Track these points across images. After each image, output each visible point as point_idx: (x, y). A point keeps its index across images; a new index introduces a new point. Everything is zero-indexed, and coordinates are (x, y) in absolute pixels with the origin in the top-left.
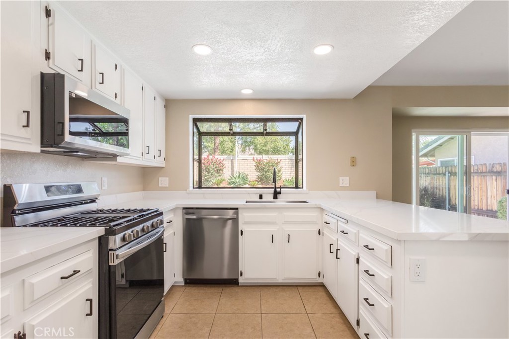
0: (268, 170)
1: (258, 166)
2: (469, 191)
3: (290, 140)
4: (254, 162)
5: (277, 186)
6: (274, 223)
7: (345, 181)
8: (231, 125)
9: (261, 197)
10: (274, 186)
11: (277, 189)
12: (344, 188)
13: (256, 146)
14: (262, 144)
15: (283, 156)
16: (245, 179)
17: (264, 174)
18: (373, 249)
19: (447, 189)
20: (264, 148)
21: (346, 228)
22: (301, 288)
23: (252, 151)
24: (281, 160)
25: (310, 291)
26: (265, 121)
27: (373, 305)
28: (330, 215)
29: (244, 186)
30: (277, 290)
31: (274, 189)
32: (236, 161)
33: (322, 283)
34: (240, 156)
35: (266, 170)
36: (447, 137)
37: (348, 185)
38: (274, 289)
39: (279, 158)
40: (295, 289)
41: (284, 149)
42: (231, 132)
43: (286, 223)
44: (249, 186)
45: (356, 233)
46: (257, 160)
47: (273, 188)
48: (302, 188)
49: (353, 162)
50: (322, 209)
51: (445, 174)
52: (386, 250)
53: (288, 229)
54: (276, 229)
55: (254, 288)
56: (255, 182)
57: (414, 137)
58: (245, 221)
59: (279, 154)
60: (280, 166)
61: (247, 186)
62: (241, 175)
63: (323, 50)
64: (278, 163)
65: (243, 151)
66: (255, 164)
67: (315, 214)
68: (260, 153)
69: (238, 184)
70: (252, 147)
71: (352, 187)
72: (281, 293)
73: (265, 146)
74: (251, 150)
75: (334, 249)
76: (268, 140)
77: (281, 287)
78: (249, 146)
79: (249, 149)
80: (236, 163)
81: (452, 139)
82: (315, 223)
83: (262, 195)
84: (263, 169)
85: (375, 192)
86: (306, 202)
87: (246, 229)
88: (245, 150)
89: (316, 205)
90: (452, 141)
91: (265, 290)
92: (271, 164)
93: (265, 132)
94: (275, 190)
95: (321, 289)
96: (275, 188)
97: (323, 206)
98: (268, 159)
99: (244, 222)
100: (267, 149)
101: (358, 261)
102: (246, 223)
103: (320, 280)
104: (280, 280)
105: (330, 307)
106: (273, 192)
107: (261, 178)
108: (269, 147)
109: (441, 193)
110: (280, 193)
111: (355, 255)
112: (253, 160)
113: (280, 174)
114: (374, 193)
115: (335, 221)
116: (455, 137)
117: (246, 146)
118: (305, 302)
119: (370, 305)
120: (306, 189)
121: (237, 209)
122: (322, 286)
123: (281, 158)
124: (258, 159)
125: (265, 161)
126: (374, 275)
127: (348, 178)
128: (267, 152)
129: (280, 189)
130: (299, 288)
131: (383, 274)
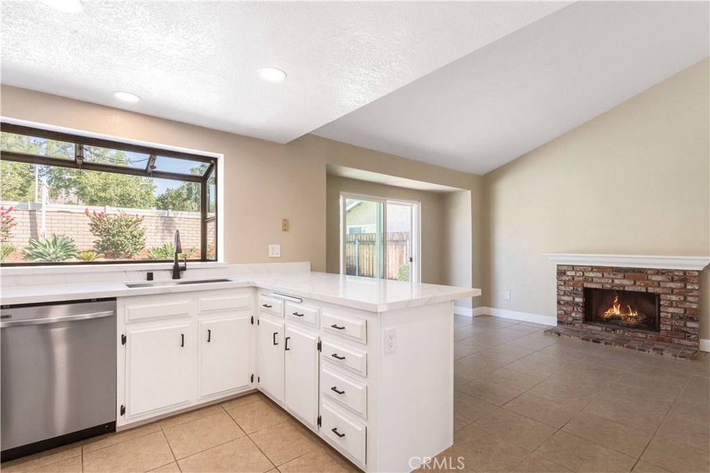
0: (119, 232)
1: (96, 225)
2: (385, 260)
3: (153, 185)
4: (88, 218)
5: (179, 258)
6: (185, 316)
7: (275, 250)
8: (81, 148)
9: (150, 277)
10: (174, 259)
11: (179, 263)
12: (274, 259)
13: (82, 189)
14: (98, 188)
15: (139, 210)
16: (67, 247)
17: (109, 240)
18: (344, 328)
19: (357, 259)
20: (103, 194)
21: (300, 308)
22: (227, 404)
23: (74, 198)
24: (143, 217)
25: (241, 404)
26: (154, 152)
27: (343, 392)
28: (272, 294)
29: (67, 261)
30: (191, 418)
31: (173, 264)
32: (44, 213)
33: (256, 389)
34: (49, 205)
35: (115, 232)
36: (356, 202)
37: (279, 255)
38: (186, 419)
39: (139, 214)
40: (219, 409)
41: (143, 199)
42: (79, 161)
43: (205, 313)
44: (79, 261)
45: (316, 313)
46: (95, 214)
47: (172, 261)
48: (216, 260)
49: (286, 226)
50: (256, 288)
51: (355, 243)
52: (362, 326)
53: (208, 321)
54: (188, 325)
55: (147, 427)
56: (91, 253)
57: (341, 201)
58: (131, 318)
59: (132, 206)
60: (141, 226)
61: (74, 260)
62: (58, 242)
63: (271, 75)
64: (138, 221)
65: (53, 195)
66: (90, 222)
67: (247, 296)
68: (92, 202)
69: (54, 256)
70: (74, 189)
71: (284, 258)
72: (199, 421)
73: (104, 190)
74: (72, 195)
75: (280, 339)
76: (109, 181)
77: (196, 412)
78: (67, 187)
79: (67, 193)
80: (44, 216)
81: (359, 205)
82: (246, 308)
83: (152, 274)
84: (108, 231)
85: (309, 263)
86: (226, 280)
87: (132, 332)
88: (57, 195)
89: (248, 283)
90: (359, 207)
91: (170, 424)
92: (124, 223)
93: (150, 169)
94: (176, 266)
95: (255, 398)
96: (177, 261)
97: (259, 283)
98: (118, 213)
99: (130, 320)
100: (109, 197)
101: (319, 347)
102: (134, 322)
103: (253, 386)
104: (195, 402)
105: (274, 417)
106: (172, 268)
107: (101, 246)
108: (111, 193)
109: (351, 264)
110: (184, 269)
111: (315, 340)
112: (87, 213)
113: (141, 240)
114: (307, 265)
115: (280, 302)
116: (362, 203)
117: (59, 187)
118: (239, 421)
119: (340, 393)
120: (225, 260)
121: (114, 299)
122: (258, 393)
123: (143, 214)
124: (97, 212)
125: (113, 216)
126: (344, 358)
127: (279, 246)
128: (107, 201)
129: (184, 263)
130: (223, 405)
131: (354, 353)
